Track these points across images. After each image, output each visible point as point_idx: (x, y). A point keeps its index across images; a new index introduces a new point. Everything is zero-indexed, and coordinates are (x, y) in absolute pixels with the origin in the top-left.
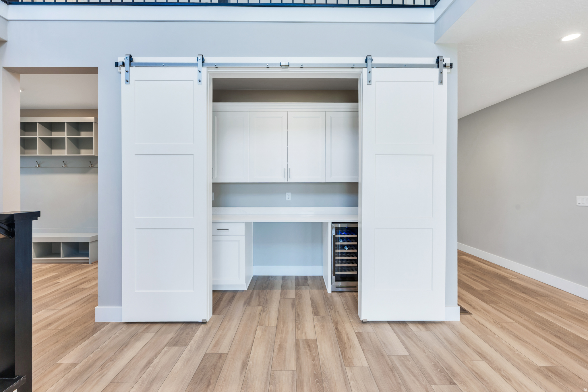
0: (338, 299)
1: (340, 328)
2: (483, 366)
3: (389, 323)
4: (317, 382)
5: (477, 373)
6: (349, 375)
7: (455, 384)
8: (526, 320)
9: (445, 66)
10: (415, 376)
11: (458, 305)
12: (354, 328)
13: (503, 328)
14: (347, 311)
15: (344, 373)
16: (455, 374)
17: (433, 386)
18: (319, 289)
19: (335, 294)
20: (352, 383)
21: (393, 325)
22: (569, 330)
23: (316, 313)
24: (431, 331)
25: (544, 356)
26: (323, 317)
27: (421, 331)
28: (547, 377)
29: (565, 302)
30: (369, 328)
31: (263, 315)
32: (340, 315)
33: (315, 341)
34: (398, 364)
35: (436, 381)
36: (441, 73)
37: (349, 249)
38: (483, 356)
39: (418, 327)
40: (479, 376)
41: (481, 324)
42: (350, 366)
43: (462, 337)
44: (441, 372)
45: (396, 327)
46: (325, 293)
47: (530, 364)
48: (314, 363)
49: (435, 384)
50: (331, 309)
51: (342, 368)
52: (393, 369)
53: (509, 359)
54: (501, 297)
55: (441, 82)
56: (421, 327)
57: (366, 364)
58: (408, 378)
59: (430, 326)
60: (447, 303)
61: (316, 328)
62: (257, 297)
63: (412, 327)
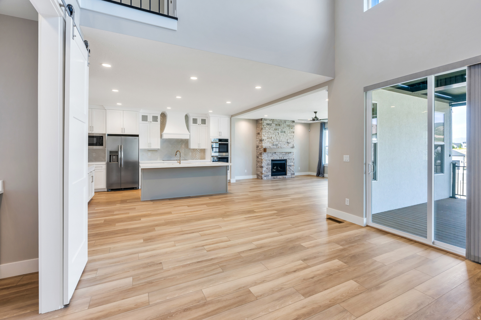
6: (159, 301)
15: (158, 304)
20: (168, 298)
36: (89, 56)
42: (149, 303)
51: (152, 306)
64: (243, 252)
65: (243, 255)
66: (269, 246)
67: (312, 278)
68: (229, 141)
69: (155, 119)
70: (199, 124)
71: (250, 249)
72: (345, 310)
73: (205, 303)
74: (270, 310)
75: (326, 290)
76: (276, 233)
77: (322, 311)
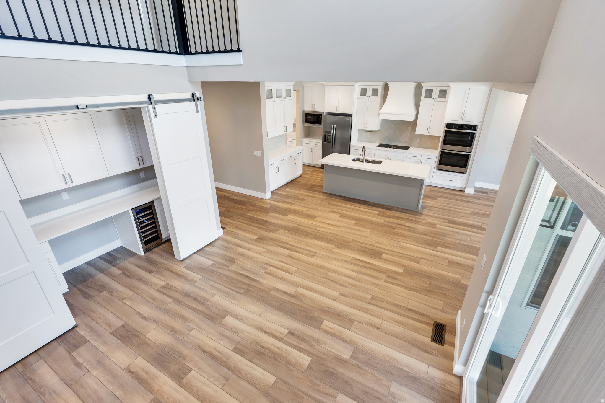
0: (152, 256)
1: (174, 271)
2: (240, 250)
3: (195, 253)
4: (188, 297)
5: (240, 254)
6: (198, 285)
7: (235, 262)
8: (245, 220)
9: (198, 99)
10: (222, 269)
11: (222, 227)
12: (180, 266)
13: (240, 229)
14: (167, 259)
15: (196, 286)
16: (234, 259)
17: (230, 268)
18: (132, 257)
19: (147, 254)
20: (202, 287)
21: (198, 253)
22: (259, 218)
23: (151, 272)
24: (215, 246)
25: (256, 234)
26: (158, 271)
27: (211, 249)
28: (258, 242)
29: (255, 203)
30: (187, 261)
31: (115, 294)
32: (166, 264)
33: (167, 284)
34: (213, 268)
35: (230, 265)
36: (197, 105)
37: (148, 221)
38: (239, 246)
39: (209, 248)
40: (241, 254)
41: (231, 231)
42: (195, 282)
43: (227, 242)
44: (229, 261)
45: (199, 253)
46: (140, 257)
47: (253, 240)
48: (178, 292)
49: (230, 266)
50: (156, 264)
51: (193, 285)
52: (212, 271)
53: (246, 242)
54: (232, 212)
55: (197, 111)
56: (210, 247)
57: (201, 277)
58: (220, 271)
59: (214, 244)
60: (218, 229)
61: (161, 278)
62: (90, 289)
63: (206, 249)
64: (278, 290)
65: (273, 293)
66: (301, 301)
67: (263, 347)
68: (478, 129)
69: (375, 92)
70: (433, 99)
71: (287, 291)
72: (227, 379)
73: (204, 303)
74: (209, 336)
75: (250, 361)
76: (336, 294)
77: (221, 365)
